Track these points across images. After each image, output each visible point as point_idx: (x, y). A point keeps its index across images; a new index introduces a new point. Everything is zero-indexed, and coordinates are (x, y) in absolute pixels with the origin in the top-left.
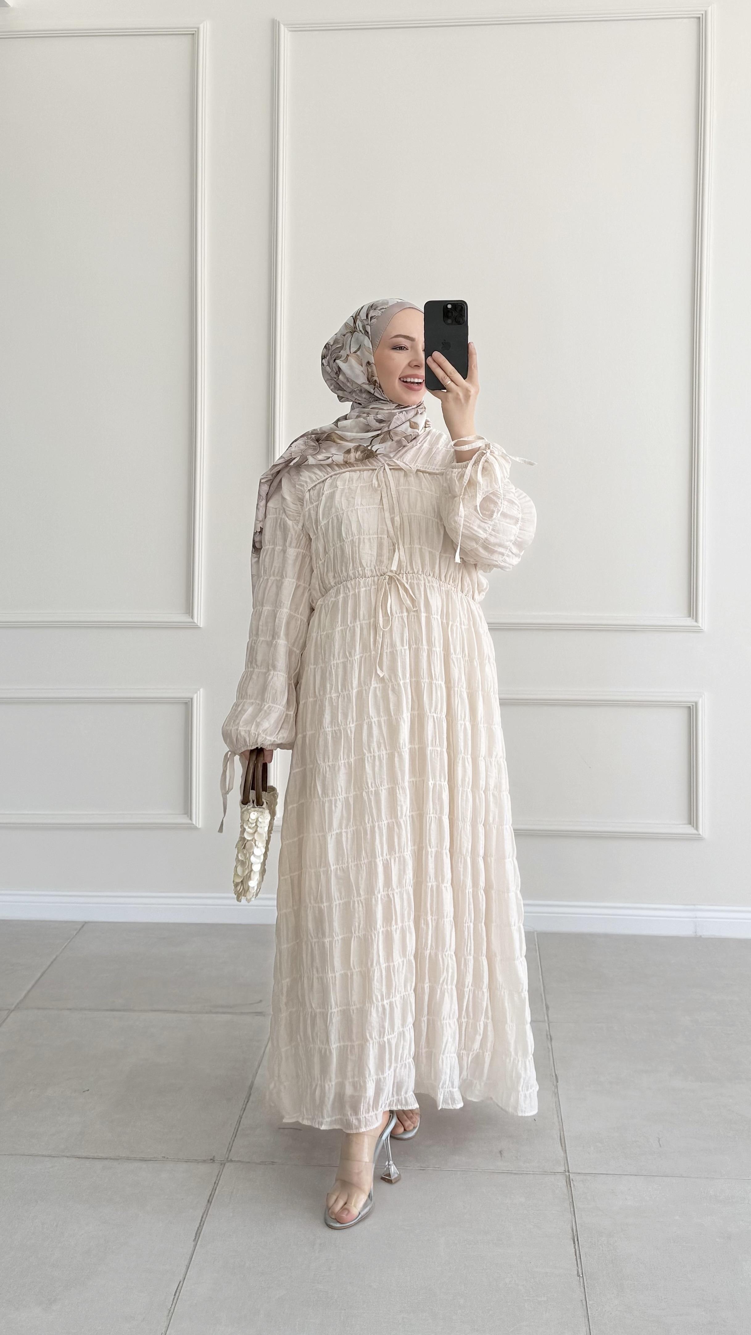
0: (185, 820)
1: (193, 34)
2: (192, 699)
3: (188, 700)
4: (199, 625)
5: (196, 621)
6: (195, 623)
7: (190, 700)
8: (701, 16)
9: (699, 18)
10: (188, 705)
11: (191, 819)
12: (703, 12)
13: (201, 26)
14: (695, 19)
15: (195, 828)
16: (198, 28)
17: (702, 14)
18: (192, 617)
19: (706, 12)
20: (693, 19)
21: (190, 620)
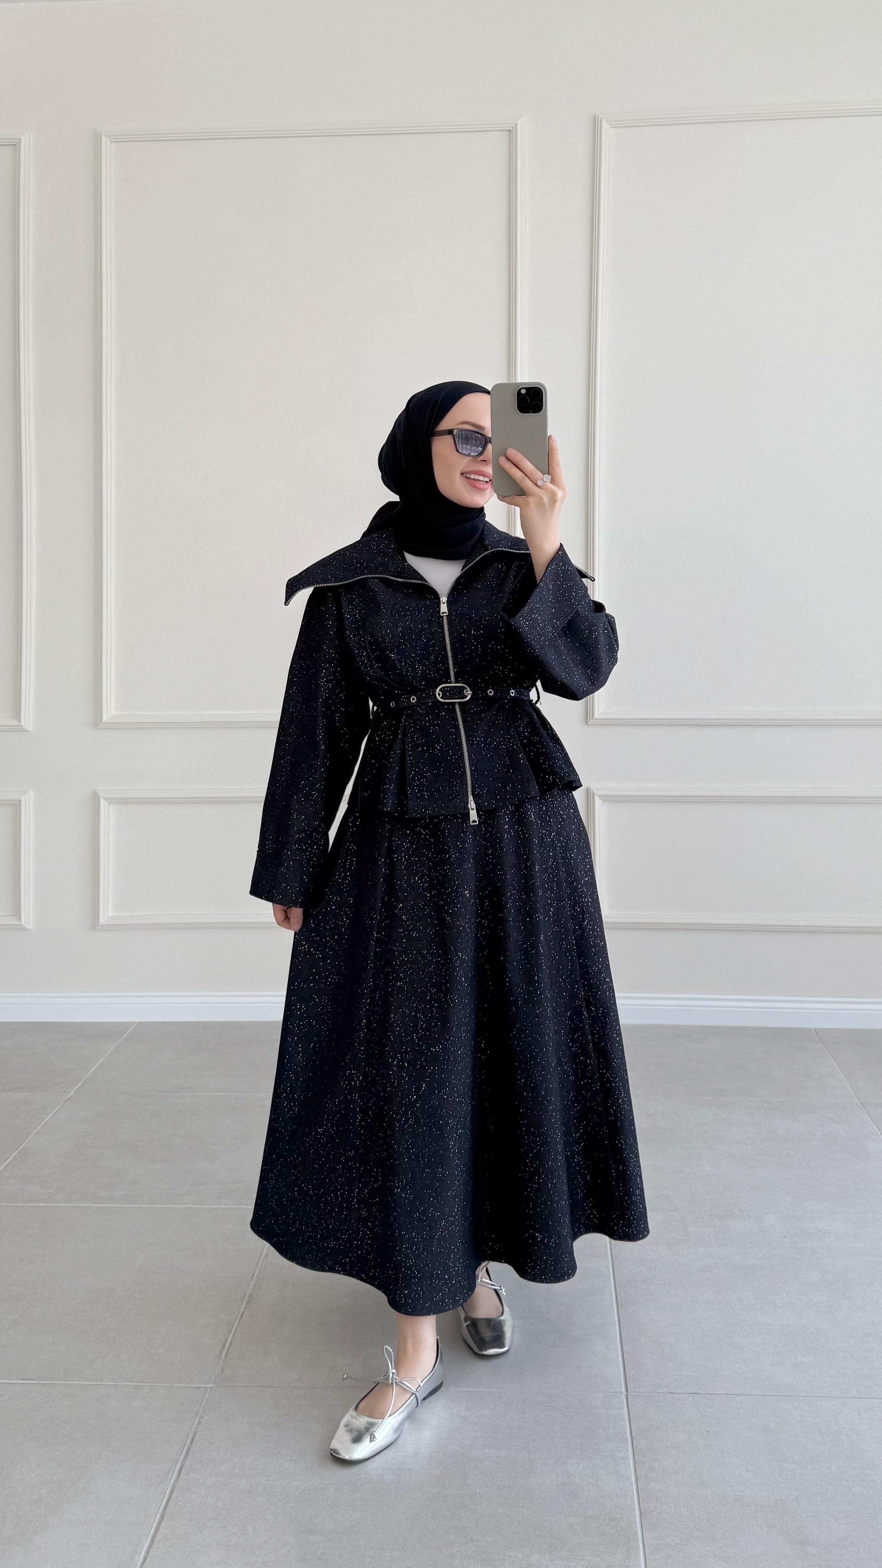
0: (13, 921)
1: (15, 145)
2: (20, 801)
3: (16, 802)
4: (27, 727)
5: (23, 723)
6: (22, 726)
7: (19, 802)
8: (511, 129)
9: (510, 131)
10: (16, 807)
11: (20, 920)
12: (514, 125)
13: (23, 138)
14: (507, 133)
15: (25, 929)
16: (20, 139)
17: (513, 127)
18: (20, 721)
19: (516, 124)
20: (505, 132)
21: (18, 723)
